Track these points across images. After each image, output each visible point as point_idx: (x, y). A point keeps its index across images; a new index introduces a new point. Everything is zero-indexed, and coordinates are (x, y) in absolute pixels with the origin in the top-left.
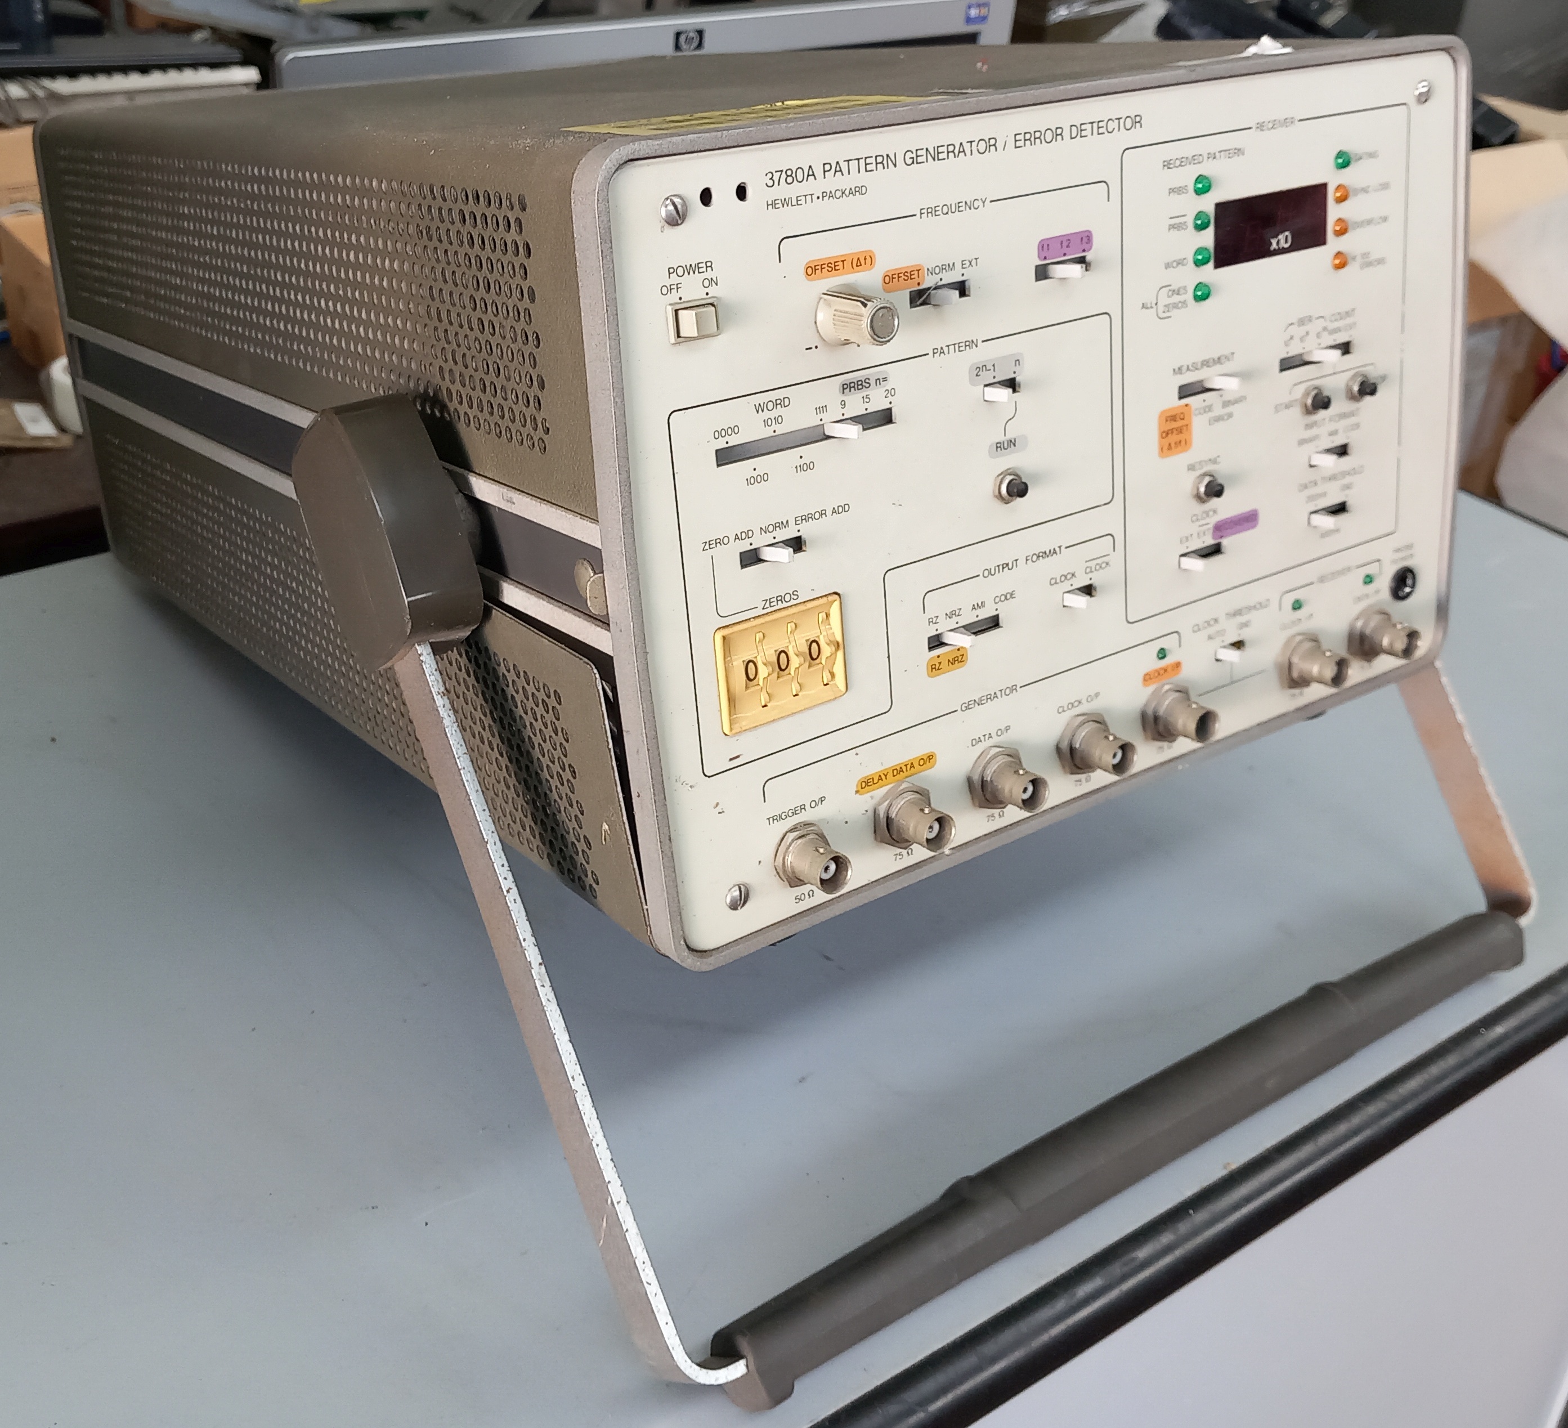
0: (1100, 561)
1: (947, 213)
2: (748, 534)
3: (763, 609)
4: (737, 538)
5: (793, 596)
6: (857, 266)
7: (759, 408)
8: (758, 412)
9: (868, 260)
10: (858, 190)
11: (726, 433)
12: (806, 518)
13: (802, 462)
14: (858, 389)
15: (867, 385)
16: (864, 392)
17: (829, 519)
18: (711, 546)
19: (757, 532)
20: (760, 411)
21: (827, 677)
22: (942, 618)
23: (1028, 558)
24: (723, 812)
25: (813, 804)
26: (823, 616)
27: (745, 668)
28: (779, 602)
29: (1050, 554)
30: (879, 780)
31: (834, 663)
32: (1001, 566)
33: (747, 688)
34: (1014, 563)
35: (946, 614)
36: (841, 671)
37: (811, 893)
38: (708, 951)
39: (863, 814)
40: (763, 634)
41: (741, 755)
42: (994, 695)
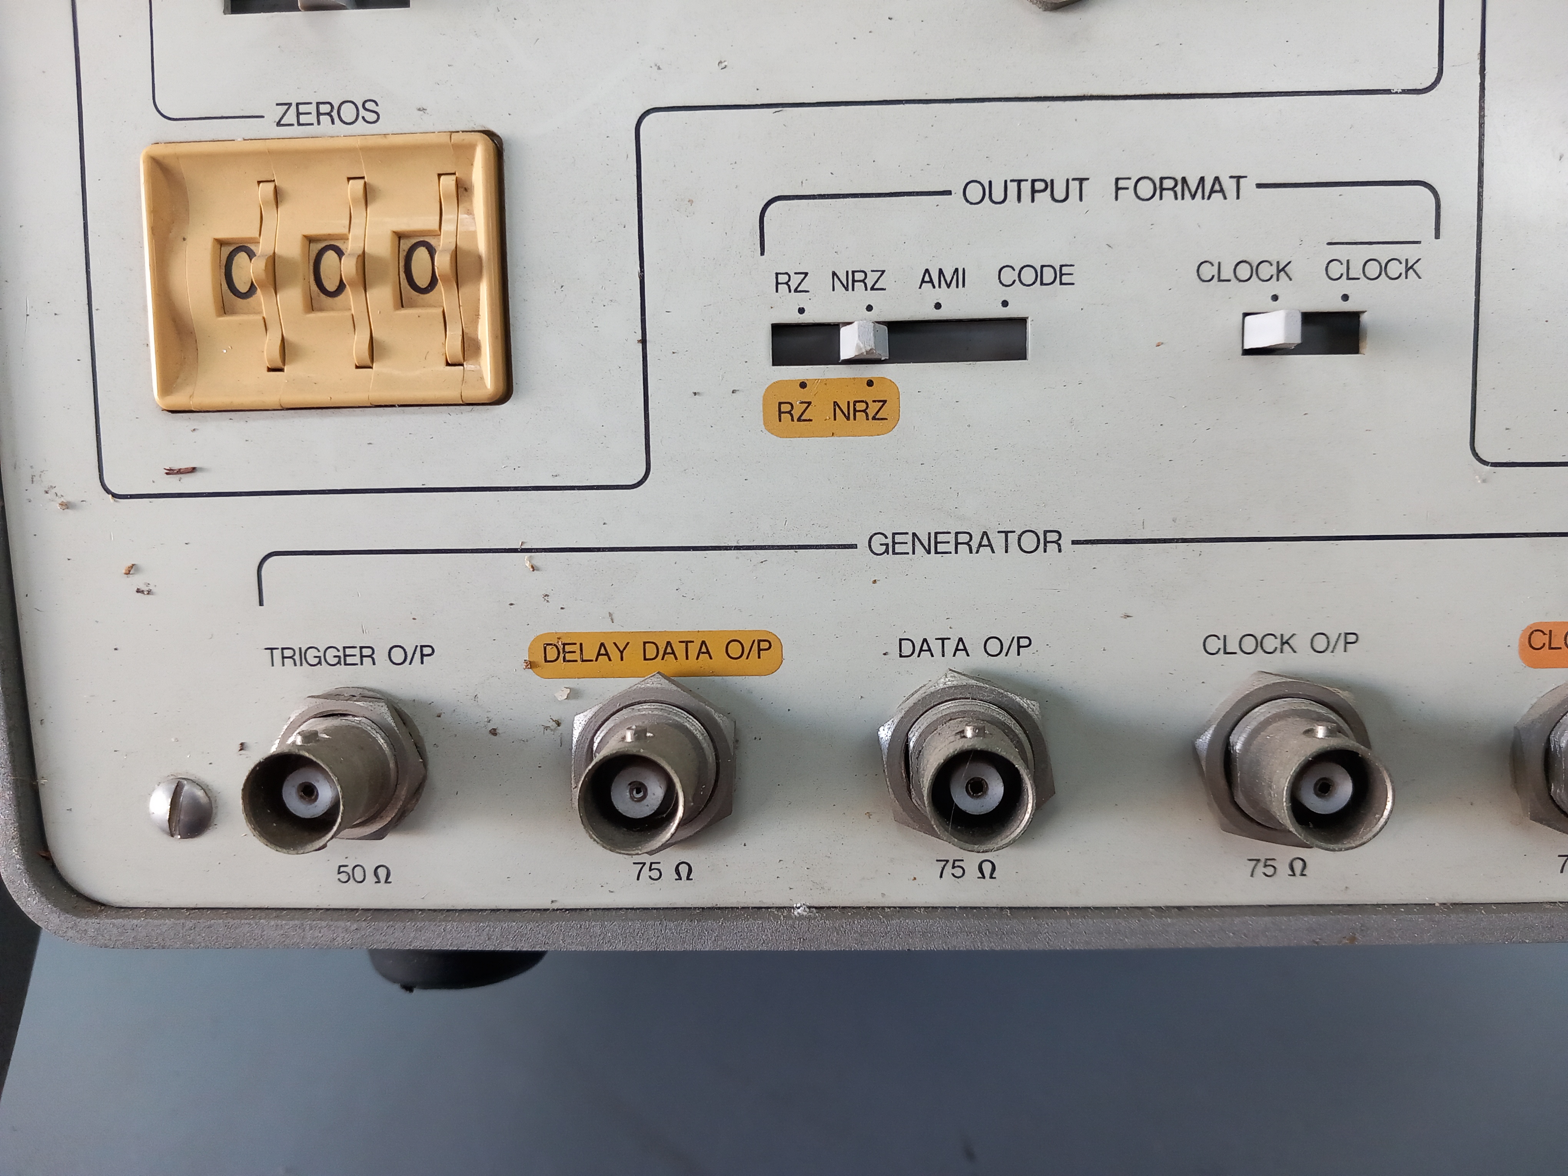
0: (1383, 253)
3: (279, 124)
5: (362, 112)
21: (453, 345)
22: (818, 282)
23: (1121, 184)
24: (149, 592)
25: (398, 655)
26: (448, 183)
27: (224, 262)
28: (325, 119)
29: (1200, 190)
30: (599, 654)
31: (477, 315)
32: (1029, 184)
33: (224, 309)
34: (1075, 185)
35: (834, 274)
36: (494, 336)
37: (382, 873)
38: (102, 904)
39: (546, 728)
40: (276, 191)
41: (202, 469)
42: (982, 538)
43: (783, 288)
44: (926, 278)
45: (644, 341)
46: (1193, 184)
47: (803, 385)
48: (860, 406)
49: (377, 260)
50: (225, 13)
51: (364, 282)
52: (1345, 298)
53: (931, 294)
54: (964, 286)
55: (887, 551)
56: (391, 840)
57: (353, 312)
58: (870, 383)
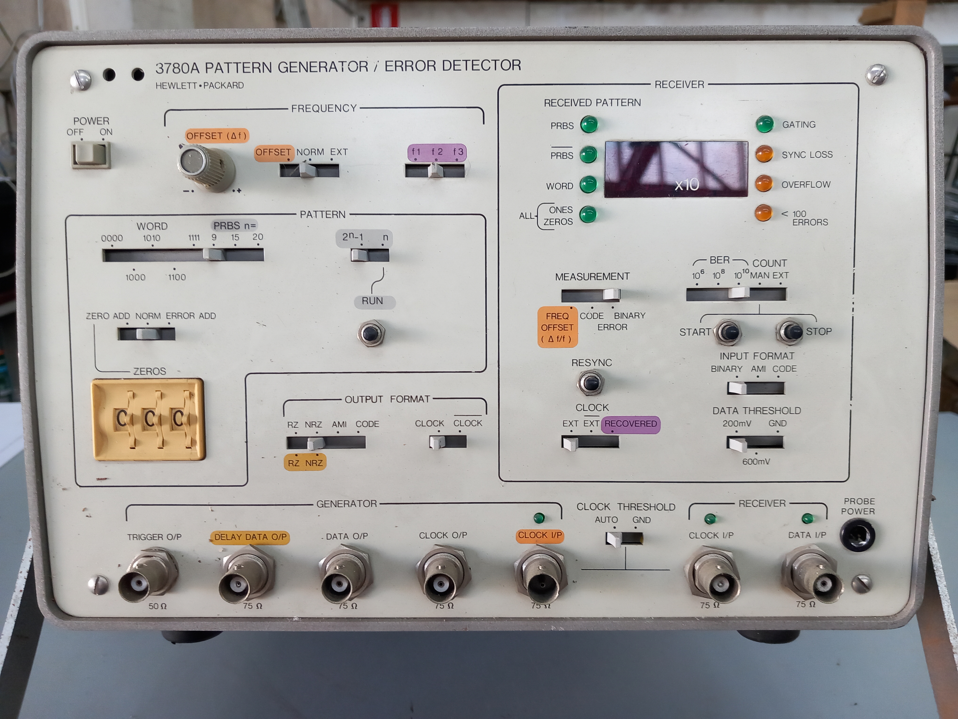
0: (471, 418)
1: (318, 111)
2: (125, 316)
3: (135, 374)
4: (115, 316)
5: (161, 371)
6: (232, 138)
7: (140, 226)
8: (139, 229)
9: (243, 136)
10: (237, 85)
11: (112, 238)
12: (177, 315)
13: (174, 273)
14: (228, 228)
15: (237, 227)
16: (234, 232)
17: (196, 322)
18: (94, 317)
19: (133, 316)
20: (141, 228)
21: (188, 442)
22: (301, 425)
23: (393, 397)
24: (90, 517)
25: (170, 537)
26: (187, 393)
27: (117, 415)
28: (149, 373)
29: (416, 400)
30: (232, 538)
31: (196, 433)
32: (365, 397)
33: (116, 429)
34: (379, 398)
35: (306, 422)
36: (200, 441)
37: (164, 606)
38: (72, 616)
39: (216, 560)
40: (134, 394)
41: (108, 479)
42: (352, 503)
43: (290, 426)
44: (334, 424)
45: (247, 442)
46: (414, 398)
47: (296, 455)
48: (314, 462)
49: (164, 416)
50: (118, 340)
51: (160, 423)
52: (460, 431)
53: (336, 429)
54: (346, 426)
55: (323, 506)
56: (167, 595)
57: (157, 431)
58: (317, 455)
